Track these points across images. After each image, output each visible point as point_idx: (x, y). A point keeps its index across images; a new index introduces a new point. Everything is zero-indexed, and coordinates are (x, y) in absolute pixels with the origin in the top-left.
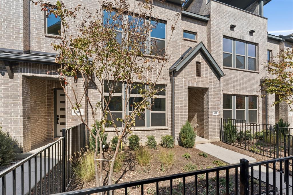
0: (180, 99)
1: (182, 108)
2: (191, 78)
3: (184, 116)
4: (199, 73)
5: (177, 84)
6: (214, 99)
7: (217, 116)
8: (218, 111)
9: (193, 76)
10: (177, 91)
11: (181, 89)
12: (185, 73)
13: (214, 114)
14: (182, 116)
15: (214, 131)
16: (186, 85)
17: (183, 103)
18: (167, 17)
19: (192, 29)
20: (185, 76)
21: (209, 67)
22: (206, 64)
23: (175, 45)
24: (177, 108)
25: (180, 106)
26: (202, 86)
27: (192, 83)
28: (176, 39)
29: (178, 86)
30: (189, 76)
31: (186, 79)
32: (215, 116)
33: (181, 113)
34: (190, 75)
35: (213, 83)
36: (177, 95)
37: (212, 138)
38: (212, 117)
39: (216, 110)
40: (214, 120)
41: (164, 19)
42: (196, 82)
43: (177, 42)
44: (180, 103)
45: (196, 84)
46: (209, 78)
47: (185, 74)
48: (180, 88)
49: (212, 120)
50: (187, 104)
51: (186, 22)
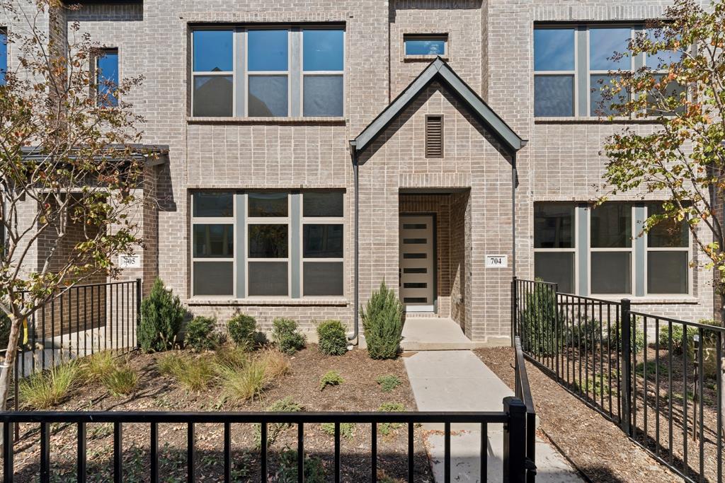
0: (374, 223)
1: (379, 249)
2: (410, 163)
3: (387, 270)
4: (435, 148)
5: (365, 185)
6: (492, 219)
7: (502, 269)
8: (506, 255)
9: (415, 159)
10: (364, 202)
11: (379, 198)
12: (391, 151)
13: (489, 264)
14: (381, 270)
15: (489, 316)
16: (393, 185)
17: (384, 236)
18: (346, 12)
19: (432, 26)
20: (390, 159)
21: (471, 126)
22: (462, 117)
23: (371, 80)
24: (364, 249)
25: (374, 244)
26: (448, 184)
27: (414, 178)
28: (371, 64)
29: (367, 189)
30: (403, 159)
31: (393, 168)
32: (493, 269)
33: (376, 261)
34: (406, 157)
35: (487, 172)
36: (364, 215)
37: (484, 337)
38: (483, 274)
39: (495, 253)
40: (491, 283)
41: (337, 20)
42: (427, 175)
43: (376, 70)
44: (374, 236)
45: (427, 180)
46: (472, 159)
47: (390, 155)
48: (374, 194)
49: (483, 283)
50: (394, 236)
51: (412, 11)
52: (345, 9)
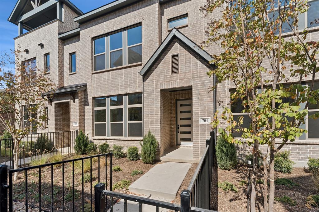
0: (150, 106)
1: (152, 117)
2: (165, 78)
3: (156, 126)
4: (175, 69)
5: (146, 90)
6: (203, 100)
7: (208, 125)
8: (210, 118)
9: (167, 76)
10: (146, 97)
11: (152, 95)
12: (157, 74)
13: (201, 122)
14: (153, 126)
15: (201, 148)
16: (158, 89)
17: (154, 111)
18: (142, 18)
20: (156, 77)
21: (192, 56)
22: (188, 53)
24: (146, 117)
25: (150, 115)
26: (181, 85)
27: (166, 84)
29: (147, 91)
30: (161, 76)
31: (158, 81)
32: (203, 125)
33: (151, 122)
34: (163, 76)
35: (200, 77)
36: (146, 102)
37: (199, 158)
38: (198, 127)
39: (204, 116)
40: (202, 131)
41: (138, 22)
42: (172, 82)
44: (150, 111)
45: (172, 85)
46: (193, 72)
47: (156, 75)
48: (150, 93)
49: (198, 131)
50: (158, 111)
52: (141, 16)
